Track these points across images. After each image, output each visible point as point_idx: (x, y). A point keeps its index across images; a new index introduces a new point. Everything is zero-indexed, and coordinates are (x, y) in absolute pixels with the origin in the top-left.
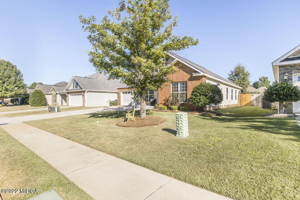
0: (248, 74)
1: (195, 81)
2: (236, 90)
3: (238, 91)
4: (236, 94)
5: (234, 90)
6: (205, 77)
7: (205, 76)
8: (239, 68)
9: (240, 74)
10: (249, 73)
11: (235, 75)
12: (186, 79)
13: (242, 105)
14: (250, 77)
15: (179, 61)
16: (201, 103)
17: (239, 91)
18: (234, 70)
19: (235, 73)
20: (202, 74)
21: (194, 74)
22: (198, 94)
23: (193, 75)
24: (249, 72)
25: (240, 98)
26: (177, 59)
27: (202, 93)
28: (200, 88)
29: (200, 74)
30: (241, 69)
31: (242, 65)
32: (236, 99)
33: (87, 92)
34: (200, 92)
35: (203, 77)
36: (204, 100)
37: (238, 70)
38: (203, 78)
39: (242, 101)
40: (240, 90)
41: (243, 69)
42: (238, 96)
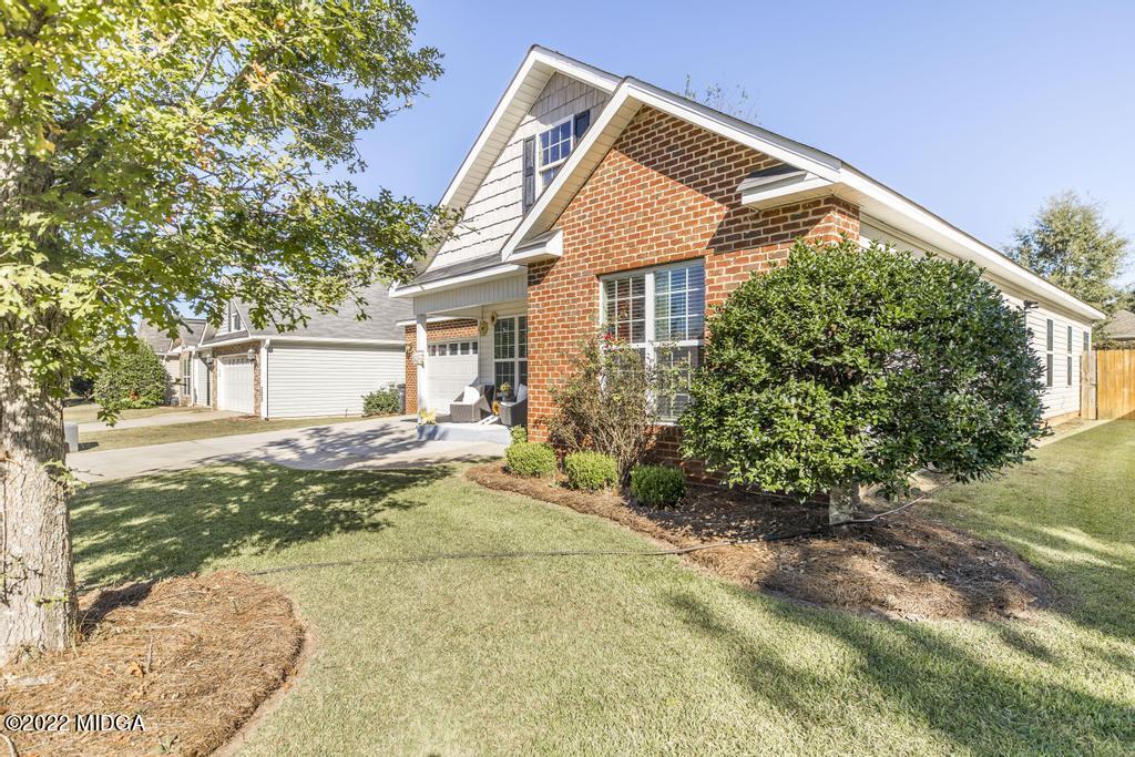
0: (1119, 245)
1: (760, 252)
2: (1070, 328)
3: (1080, 329)
4: (1070, 350)
5: (1061, 323)
6: (852, 210)
7: (847, 206)
8: (1066, 214)
9: (1073, 247)
10: (1120, 238)
11: (1040, 255)
12: (695, 239)
13: (1110, 415)
14: (1127, 260)
15: (646, 108)
16: (784, 462)
17: (1086, 334)
18: (1036, 228)
19: (1042, 243)
20: (816, 177)
21: (750, 191)
22: (756, 367)
23: (746, 200)
24: (1120, 235)
25: (1092, 375)
26: (627, 91)
27: (791, 353)
28: (774, 297)
29: (801, 178)
30: (1077, 218)
31: (1085, 201)
32: (1069, 383)
33: (270, 349)
34: (777, 342)
35: (828, 210)
36: (823, 432)
37: (1058, 225)
38: (834, 215)
39: (1105, 392)
40: (1089, 330)
41: (1087, 218)
42: (1084, 365)
